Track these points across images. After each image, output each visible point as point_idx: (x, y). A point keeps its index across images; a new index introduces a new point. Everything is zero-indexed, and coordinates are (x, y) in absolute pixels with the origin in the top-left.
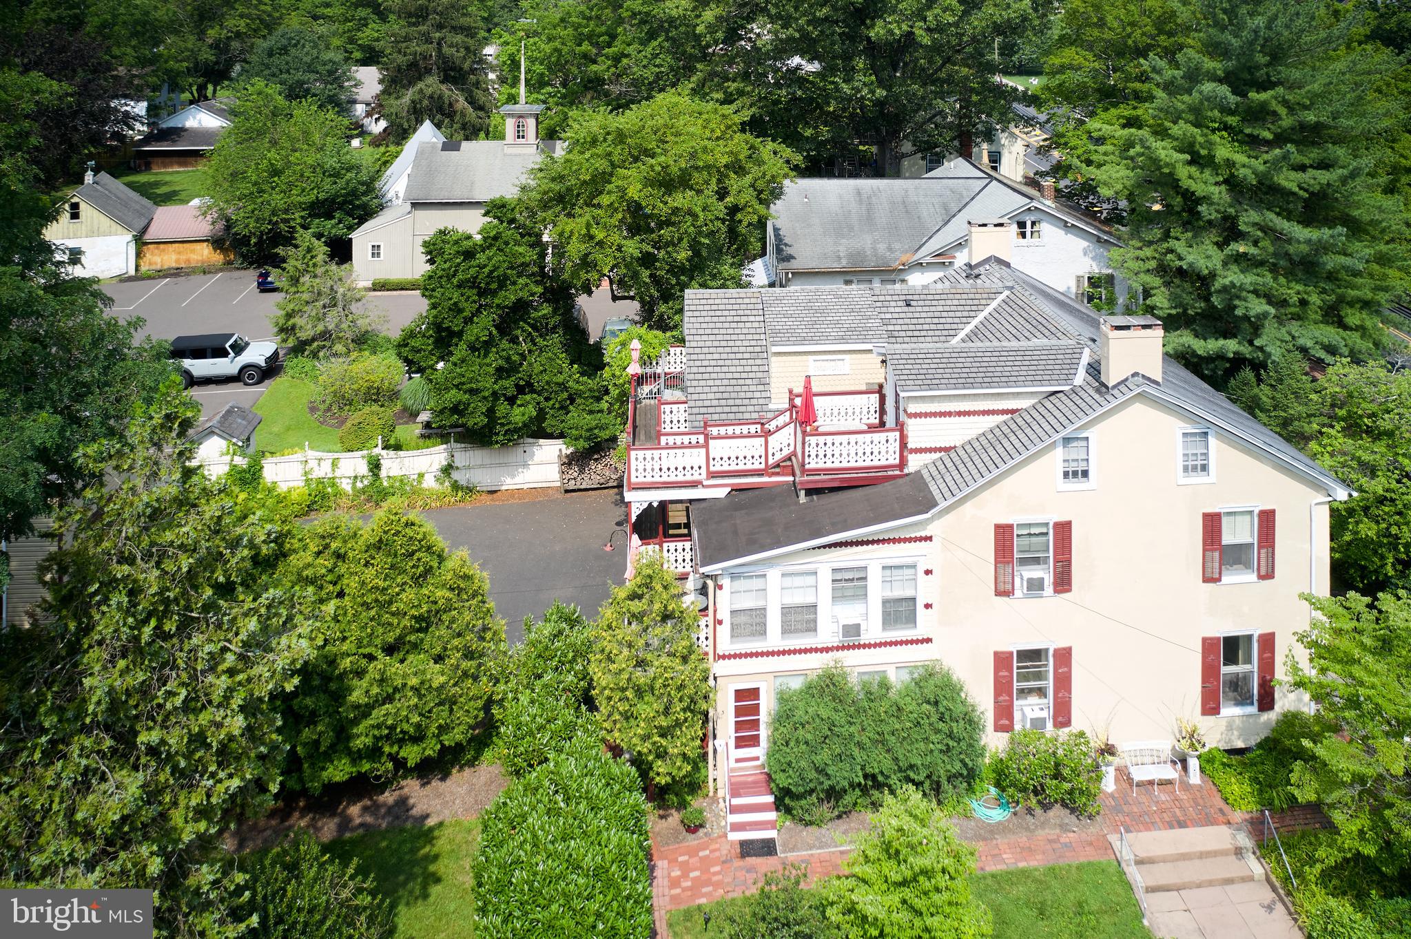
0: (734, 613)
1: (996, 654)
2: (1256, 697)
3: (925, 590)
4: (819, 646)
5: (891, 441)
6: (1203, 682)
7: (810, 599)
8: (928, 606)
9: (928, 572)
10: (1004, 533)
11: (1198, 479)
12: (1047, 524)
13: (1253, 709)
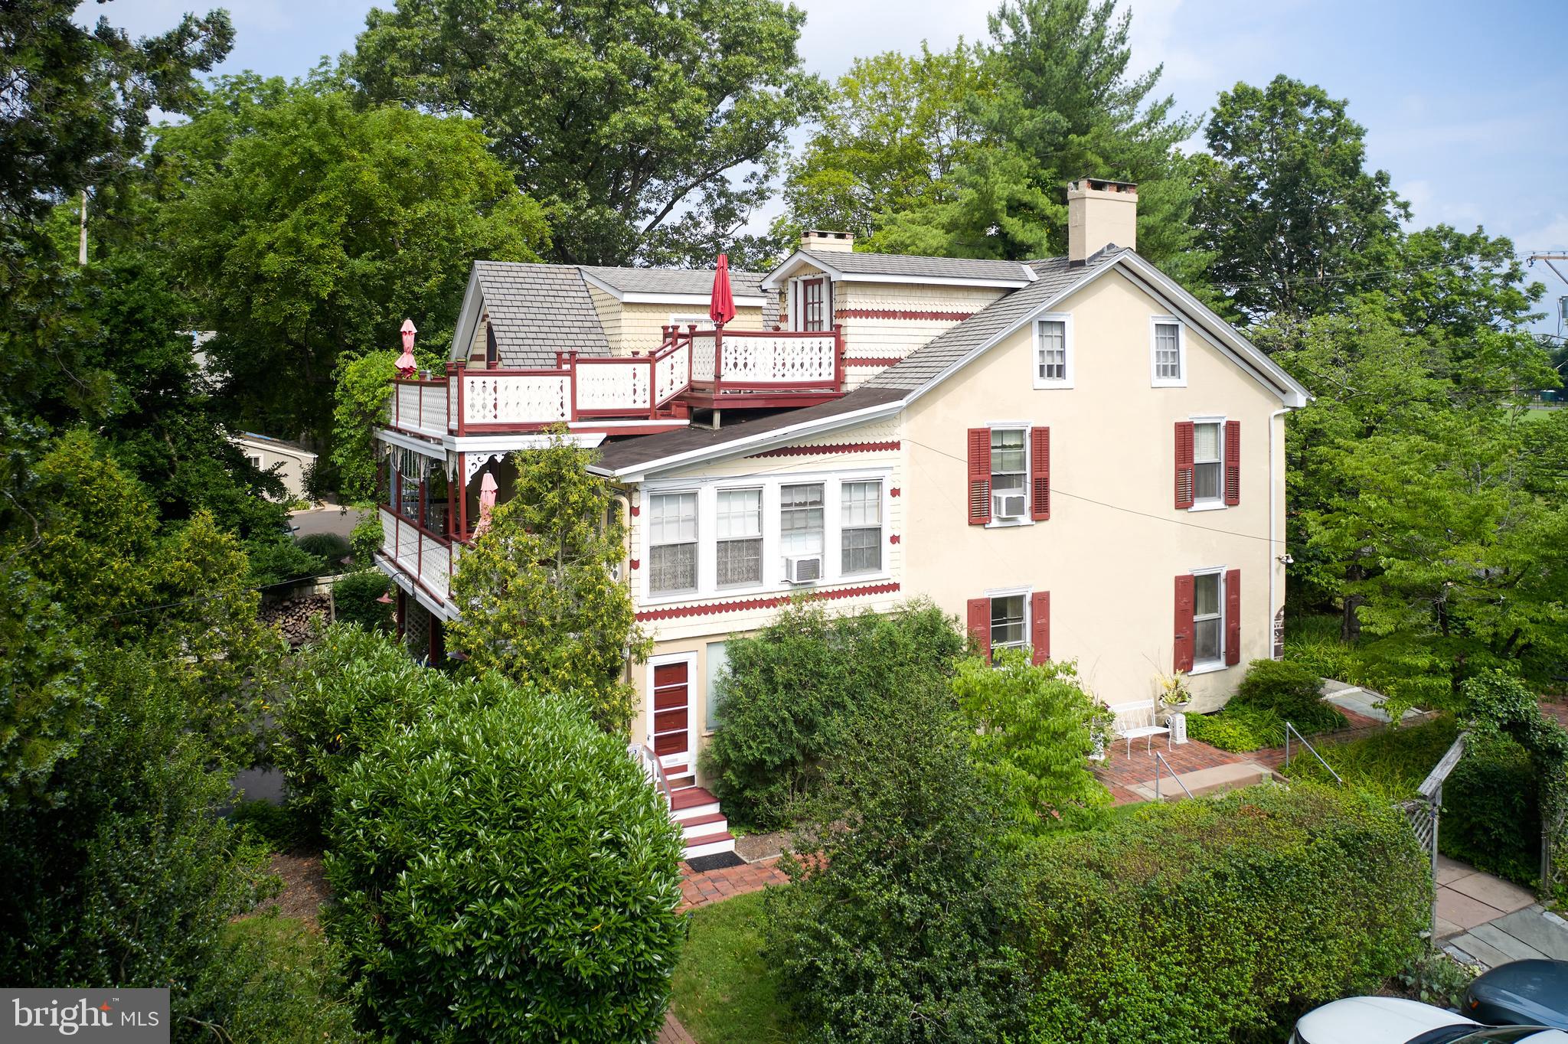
0: (655, 551)
1: (970, 602)
2: (1223, 649)
3: (893, 518)
4: (765, 597)
5: (825, 349)
6: (1176, 632)
7: (752, 533)
8: (895, 539)
9: (895, 492)
10: (980, 442)
11: (1170, 381)
12: (1022, 432)
13: (1220, 664)
